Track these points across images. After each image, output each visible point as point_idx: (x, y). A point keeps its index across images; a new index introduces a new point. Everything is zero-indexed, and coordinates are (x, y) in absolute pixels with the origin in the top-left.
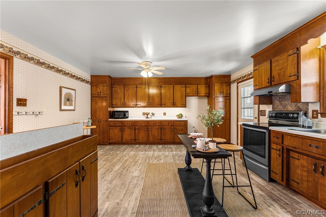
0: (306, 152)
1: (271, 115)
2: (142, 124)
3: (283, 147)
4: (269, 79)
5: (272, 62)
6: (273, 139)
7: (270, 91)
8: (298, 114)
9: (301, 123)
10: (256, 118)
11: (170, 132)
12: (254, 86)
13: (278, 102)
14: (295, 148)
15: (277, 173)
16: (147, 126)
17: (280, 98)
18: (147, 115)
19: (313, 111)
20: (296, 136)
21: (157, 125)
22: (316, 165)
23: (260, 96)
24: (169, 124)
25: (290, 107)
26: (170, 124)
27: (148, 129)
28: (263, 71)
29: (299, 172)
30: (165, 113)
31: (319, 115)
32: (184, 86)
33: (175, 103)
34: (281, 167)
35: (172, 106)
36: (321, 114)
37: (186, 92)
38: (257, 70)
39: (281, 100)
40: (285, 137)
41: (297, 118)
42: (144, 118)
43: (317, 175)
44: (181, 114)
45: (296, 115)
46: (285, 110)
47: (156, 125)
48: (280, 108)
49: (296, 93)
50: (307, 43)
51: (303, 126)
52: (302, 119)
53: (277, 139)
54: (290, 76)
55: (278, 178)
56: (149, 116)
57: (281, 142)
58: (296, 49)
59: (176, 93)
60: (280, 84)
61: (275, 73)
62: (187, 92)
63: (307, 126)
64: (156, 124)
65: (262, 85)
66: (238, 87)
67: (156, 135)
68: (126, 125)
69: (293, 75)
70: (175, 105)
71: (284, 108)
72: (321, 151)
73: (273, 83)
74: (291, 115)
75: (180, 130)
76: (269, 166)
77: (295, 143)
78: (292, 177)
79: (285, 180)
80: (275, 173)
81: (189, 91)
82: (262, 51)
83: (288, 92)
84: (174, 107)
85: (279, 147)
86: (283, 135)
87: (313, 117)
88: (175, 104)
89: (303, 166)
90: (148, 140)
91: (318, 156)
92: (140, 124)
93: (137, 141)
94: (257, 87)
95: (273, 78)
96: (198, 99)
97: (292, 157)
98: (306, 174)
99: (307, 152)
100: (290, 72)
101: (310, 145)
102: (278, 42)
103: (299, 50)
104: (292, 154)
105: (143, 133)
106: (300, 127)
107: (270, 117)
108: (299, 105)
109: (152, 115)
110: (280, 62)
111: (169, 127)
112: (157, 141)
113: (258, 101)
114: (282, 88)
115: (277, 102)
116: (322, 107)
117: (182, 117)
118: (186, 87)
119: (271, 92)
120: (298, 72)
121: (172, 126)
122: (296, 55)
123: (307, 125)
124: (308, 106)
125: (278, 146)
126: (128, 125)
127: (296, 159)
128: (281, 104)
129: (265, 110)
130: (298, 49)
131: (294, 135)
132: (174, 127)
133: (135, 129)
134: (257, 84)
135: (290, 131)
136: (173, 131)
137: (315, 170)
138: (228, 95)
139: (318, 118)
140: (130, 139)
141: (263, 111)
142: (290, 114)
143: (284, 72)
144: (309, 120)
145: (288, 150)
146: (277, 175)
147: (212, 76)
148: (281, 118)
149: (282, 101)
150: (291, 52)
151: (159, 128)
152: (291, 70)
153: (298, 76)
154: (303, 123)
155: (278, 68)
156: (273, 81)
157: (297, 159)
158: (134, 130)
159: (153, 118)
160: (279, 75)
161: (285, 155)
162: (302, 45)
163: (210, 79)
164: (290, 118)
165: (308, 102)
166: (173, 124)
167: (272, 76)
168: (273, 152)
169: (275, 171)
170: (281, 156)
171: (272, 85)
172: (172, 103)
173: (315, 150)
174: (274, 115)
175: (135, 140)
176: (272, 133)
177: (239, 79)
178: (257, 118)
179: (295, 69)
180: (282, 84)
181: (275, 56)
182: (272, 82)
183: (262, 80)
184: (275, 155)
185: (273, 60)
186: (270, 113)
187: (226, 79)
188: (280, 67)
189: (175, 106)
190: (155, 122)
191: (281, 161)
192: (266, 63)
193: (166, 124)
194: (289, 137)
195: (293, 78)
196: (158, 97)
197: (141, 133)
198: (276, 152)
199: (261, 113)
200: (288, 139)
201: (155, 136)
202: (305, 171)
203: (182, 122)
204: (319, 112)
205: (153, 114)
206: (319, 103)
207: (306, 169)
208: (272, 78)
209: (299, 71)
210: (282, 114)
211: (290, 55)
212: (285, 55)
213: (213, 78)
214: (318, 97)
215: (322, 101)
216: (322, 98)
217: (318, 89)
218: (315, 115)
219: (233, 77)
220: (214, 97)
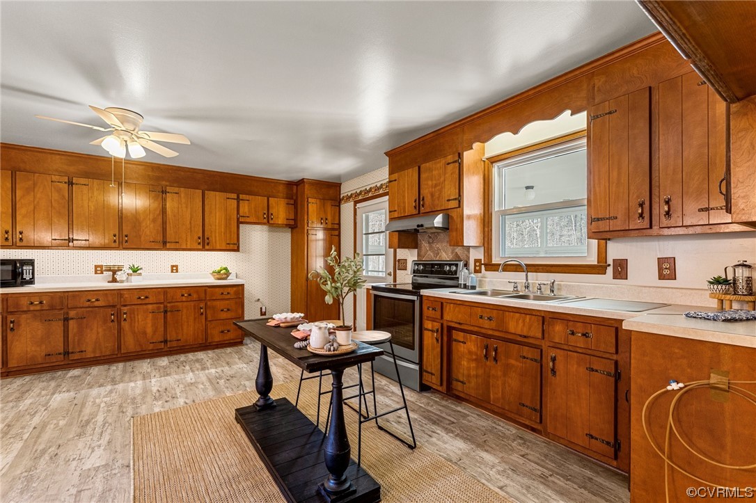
0: (476, 329)
1: (416, 267)
2: (97, 300)
3: (442, 325)
4: (415, 201)
5: (422, 170)
6: (427, 313)
7: (420, 224)
8: (457, 265)
9: (461, 282)
10: (390, 274)
11: (195, 319)
12: (390, 212)
14: (460, 324)
15: (433, 372)
16: (114, 306)
17: (430, 237)
18: (114, 272)
19: (475, 261)
20: (461, 303)
21: (151, 299)
22: (486, 347)
23: (401, 233)
24: (190, 295)
26: (195, 296)
27: (119, 315)
28: (406, 186)
29: (465, 363)
30: (177, 266)
31: (483, 267)
32: (235, 196)
33: (208, 239)
34: (439, 360)
35: (200, 247)
36: (486, 265)
37: (238, 213)
38: (395, 180)
39: (431, 240)
40: (446, 306)
41: (456, 272)
42: (101, 283)
43: (488, 363)
44: (226, 269)
45: (454, 268)
46: (437, 259)
47: (147, 301)
48: (430, 255)
49: (457, 229)
50: (472, 148)
51: (465, 287)
52: (463, 274)
53: (434, 312)
54: (449, 200)
55: (433, 381)
56: (119, 276)
58: (457, 154)
59: (211, 213)
60: (434, 213)
61: (425, 192)
62: (241, 213)
63: (471, 286)
64: (147, 297)
65: (404, 211)
66: (355, 211)
67: (149, 330)
68: (25, 309)
69: (453, 200)
70: (208, 244)
71: (435, 255)
72: (494, 325)
73: (422, 209)
74: (448, 268)
75: (222, 310)
76: (420, 364)
77: (460, 316)
78: (454, 376)
79: (445, 383)
80: (429, 373)
81: (246, 210)
82: (405, 147)
83: (445, 229)
84: (203, 249)
85: (437, 325)
86: (442, 303)
87: (475, 271)
88: (207, 241)
89: (470, 353)
90: (119, 348)
91: (490, 332)
92: (89, 301)
93: (76, 356)
94: (396, 215)
95: (423, 199)
96: (270, 231)
97: (456, 340)
98: (474, 365)
99: (476, 328)
100: (449, 192)
101: (481, 317)
102: (432, 135)
103: (461, 156)
104: (455, 335)
105: (100, 330)
106: (461, 288)
108: (457, 250)
109: (131, 272)
110: (434, 172)
111: (192, 304)
112: (151, 346)
113: (396, 240)
114: (438, 221)
115: (424, 245)
116: (486, 254)
117: (228, 276)
118: (238, 199)
119: (422, 226)
120: (460, 196)
121: (200, 300)
122: (457, 164)
123: (470, 285)
124: (469, 252)
125: (435, 324)
126: (32, 308)
127: (460, 342)
128: (431, 248)
130: (460, 156)
131: (458, 302)
132: (206, 304)
133: (66, 320)
134: (396, 209)
135: (453, 296)
136: (202, 314)
137: (486, 357)
138: (336, 226)
139: (481, 272)
140: (43, 354)
141: (403, 261)
142: (445, 266)
143: (441, 191)
144: (472, 275)
145: (450, 329)
146: (433, 377)
147: (302, 181)
148: (432, 272)
149: (433, 242)
150: (450, 158)
151: (158, 308)
152: (450, 190)
153: (460, 201)
154: (464, 281)
155: (430, 183)
156: (423, 206)
157: (462, 342)
158: (61, 323)
159: (136, 282)
160: (432, 195)
161: (445, 338)
162: (466, 151)
163: (297, 185)
164: (445, 273)
165: (470, 246)
166: (203, 296)
167: (421, 197)
168: (427, 334)
169: (429, 370)
170: (440, 341)
171: (421, 212)
172: (199, 238)
173: (486, 324)
174: (422, 267)
175: (66, 353)
177: (358, 195)
179: (455, 189)
180: (436, 213)
181: (426, 161)
182: (421, 208)
183: (404, 203)
184: (430, 341)
185: (423, 166)
186: (415, 264)
187: (331, 192)
188: (434, 182)
189: (207, 247)
190: (144, 293)
191: (439, 349)
192: (410, 170)
193: (183, 295)
194: (452, 305)
195: (454, 204)
196: (154, 220)
197: (92, 330)
198: (433, 335)
199: (399, 265)
200: (450, 309)
201: (145, 333)
202: (473, 360)
203: (229, 290)
204: (483, 262)
205: (135, 270)
206: (482, 248)
207: (474, 357)
208: (421, 199)
209: (461, 194)
210: (433, 265)
211: (448, 164)
212: (443, 161)
213: (304, 186)
214: (482, 238)
215: (486, 245)
216: (486, 239)
217: (482, 226)
218: (477, 268)
219: (346, 190)
220: (308, 230)
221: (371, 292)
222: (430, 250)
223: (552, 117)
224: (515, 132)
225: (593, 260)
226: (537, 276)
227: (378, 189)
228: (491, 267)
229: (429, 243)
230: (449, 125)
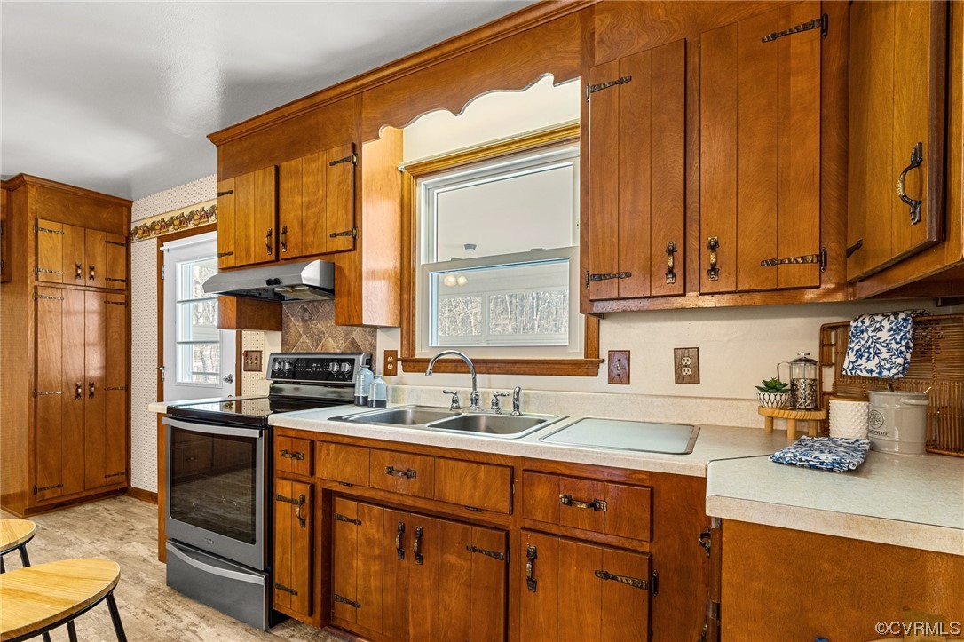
0: (380, 495)
1: (277, 366)
3: (313, 487)
4: (270, 235)
5: (282, 173)
6: (283, 463)
7: (273, 277)
8: (352, 362)
9: (359, 393)
10: (229, 380)
12: (220, 255)
13: (299, 324)
14: (348, 484)
15: (295, 588)
17: (306, 310)
19: (388, 353)
20: (351, 441)
22: (402, 531)
23: (242, 296)
25: (330, 340)
28: (252, 204)
29: (360, 564)
31: (399, 363)
34: (307, 563)
36: (404, 361)
38: (230, 192)
39: (307, 316)
40: (321, 449)
41: (350, 375)
43: (405, 563)
45: (347, 367)
46: (318, 350)
48: (304, 344)
49: (349, 293)
50: (378, 137)
51: (366, 402)
52: (362, 377)
53: (295, 461)
54: (334, 235)
55: (293, 605)
57: (307, 473)
58: (350, 145)
60: (306, 258)
61: (290, 217)
63: (377, 401)
65: (248, 255)
66: (160, 256)
69: (342, 234)
71: (315, 344)
72: (417, 486)
73: (282, 250)
74: (336, 367)
76: (269, 570)
77: (348, 469)
78: (338, 588)
79: (318, 609)
80: (287, 590)
82: (250, 126)
83: (328, 291)
85: (302, 490)
86: (313, 443)
87: (387, 373)
89: (370, 542)
91: (409, 502)
94: (231, 262)
95: (285, 232)
97: (341, 518)
98: (377, 568)
99: (382, 493)
100: (334, 220)
101: (391, 471)
102: (300, 106)
103: (358, 151)
104: (341, 506)
106: (358, 405)
107: (274, 374)
108: (354, 335)
110: (305, 180)
113: (233, 314)
114: (311, 273)
115: (295, 324)
116: (405, 342)
119: (277, 282)
120: (355, 227)
122: (349, 166)
123: (374, 399)
124: (376, 340)
125: (299, 486)
127: (350, 521)
128: (307, 330)
129: (261, 351)
130: (355, 149)
131: (346, 440)
134: (232, 250)
135: (334, 427)
137: (401, 551)
139: (396, 375)
141: (254, 355)
142: (331, 364)
143: (318, 216)
144: (379, 381)
145: (329, 495)
146: (294, 597)
148: (306, 376)
149: (310, 319)
150: (336, 153)
152: (336, 217)
153: (354, 238)
154: (364, 392)
155: (298, 200)
156: (284, 245)
157: (354, 522)
160: (302, 225)
161: (319, 515)
162: (367, 140)
164: (329, 376)
165: (376, 327)
167: (281, 227)
168: (282, 509)
169: (286, 585)
170: (307, 522)
171: (281, 257)
173: (400, 483)
174: (287, 366)
176: (278, 440)
178: (234, 378)
179: (347, 214)
180: (311, 258)
181: (288, 158)
182: (279, 248)
183: (247, 237)
184: (288, 523)
185: (284, 166)
186: (275, 360)
188: (306, 199)
191: (306, 540)
192: (259, 173)
194: (333, 445)
195: (342, 243)
198: (293, 511)
199: (247, 361)
200: (328, 454)
202: (374, 558)
204: (399, 356)
206: (399, 330)
207: (377, 551)
208: (281, 231)
209: (358, 225)
210: (309, 362)
211: (333, 164)
212: (321, 159)
213: (25, 192)
214: (398, 312)
215: (405, 326)
216: (405, 315)
217: (398, 290)
218: (390, 367)
219: (143, 213)
220: (36, 287)
221: (165, 420)
222: (305, 333)
223: (521, 84)
224: (457, 110)
225: (578, 353)
226: (490, 380)
227: (205, 215)
228: (414, 364)
229: (303, 320)
230: (335, 87)
